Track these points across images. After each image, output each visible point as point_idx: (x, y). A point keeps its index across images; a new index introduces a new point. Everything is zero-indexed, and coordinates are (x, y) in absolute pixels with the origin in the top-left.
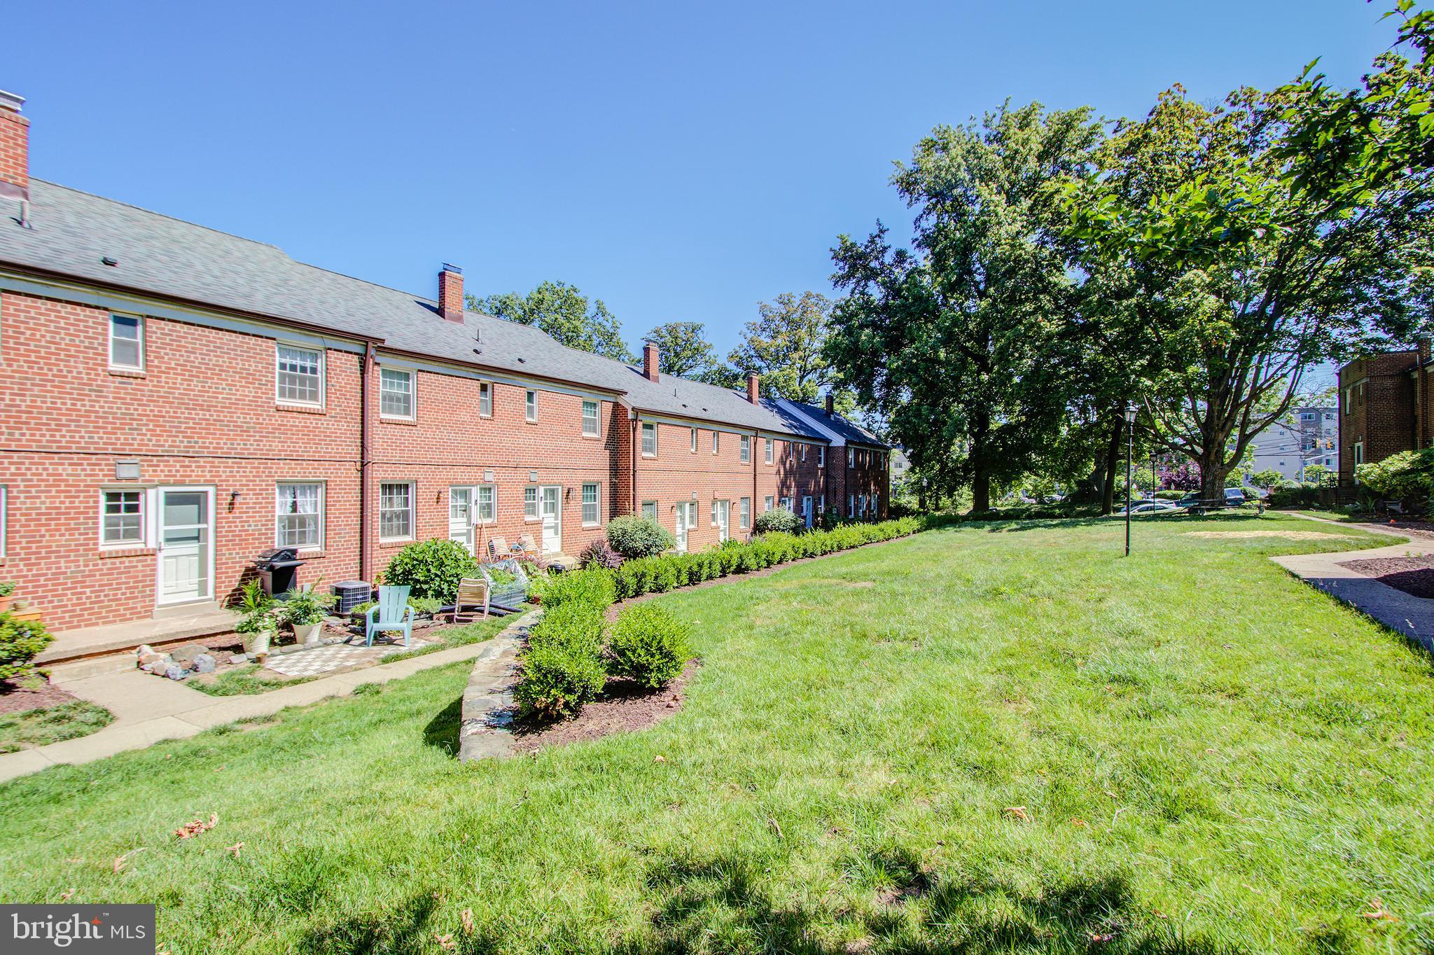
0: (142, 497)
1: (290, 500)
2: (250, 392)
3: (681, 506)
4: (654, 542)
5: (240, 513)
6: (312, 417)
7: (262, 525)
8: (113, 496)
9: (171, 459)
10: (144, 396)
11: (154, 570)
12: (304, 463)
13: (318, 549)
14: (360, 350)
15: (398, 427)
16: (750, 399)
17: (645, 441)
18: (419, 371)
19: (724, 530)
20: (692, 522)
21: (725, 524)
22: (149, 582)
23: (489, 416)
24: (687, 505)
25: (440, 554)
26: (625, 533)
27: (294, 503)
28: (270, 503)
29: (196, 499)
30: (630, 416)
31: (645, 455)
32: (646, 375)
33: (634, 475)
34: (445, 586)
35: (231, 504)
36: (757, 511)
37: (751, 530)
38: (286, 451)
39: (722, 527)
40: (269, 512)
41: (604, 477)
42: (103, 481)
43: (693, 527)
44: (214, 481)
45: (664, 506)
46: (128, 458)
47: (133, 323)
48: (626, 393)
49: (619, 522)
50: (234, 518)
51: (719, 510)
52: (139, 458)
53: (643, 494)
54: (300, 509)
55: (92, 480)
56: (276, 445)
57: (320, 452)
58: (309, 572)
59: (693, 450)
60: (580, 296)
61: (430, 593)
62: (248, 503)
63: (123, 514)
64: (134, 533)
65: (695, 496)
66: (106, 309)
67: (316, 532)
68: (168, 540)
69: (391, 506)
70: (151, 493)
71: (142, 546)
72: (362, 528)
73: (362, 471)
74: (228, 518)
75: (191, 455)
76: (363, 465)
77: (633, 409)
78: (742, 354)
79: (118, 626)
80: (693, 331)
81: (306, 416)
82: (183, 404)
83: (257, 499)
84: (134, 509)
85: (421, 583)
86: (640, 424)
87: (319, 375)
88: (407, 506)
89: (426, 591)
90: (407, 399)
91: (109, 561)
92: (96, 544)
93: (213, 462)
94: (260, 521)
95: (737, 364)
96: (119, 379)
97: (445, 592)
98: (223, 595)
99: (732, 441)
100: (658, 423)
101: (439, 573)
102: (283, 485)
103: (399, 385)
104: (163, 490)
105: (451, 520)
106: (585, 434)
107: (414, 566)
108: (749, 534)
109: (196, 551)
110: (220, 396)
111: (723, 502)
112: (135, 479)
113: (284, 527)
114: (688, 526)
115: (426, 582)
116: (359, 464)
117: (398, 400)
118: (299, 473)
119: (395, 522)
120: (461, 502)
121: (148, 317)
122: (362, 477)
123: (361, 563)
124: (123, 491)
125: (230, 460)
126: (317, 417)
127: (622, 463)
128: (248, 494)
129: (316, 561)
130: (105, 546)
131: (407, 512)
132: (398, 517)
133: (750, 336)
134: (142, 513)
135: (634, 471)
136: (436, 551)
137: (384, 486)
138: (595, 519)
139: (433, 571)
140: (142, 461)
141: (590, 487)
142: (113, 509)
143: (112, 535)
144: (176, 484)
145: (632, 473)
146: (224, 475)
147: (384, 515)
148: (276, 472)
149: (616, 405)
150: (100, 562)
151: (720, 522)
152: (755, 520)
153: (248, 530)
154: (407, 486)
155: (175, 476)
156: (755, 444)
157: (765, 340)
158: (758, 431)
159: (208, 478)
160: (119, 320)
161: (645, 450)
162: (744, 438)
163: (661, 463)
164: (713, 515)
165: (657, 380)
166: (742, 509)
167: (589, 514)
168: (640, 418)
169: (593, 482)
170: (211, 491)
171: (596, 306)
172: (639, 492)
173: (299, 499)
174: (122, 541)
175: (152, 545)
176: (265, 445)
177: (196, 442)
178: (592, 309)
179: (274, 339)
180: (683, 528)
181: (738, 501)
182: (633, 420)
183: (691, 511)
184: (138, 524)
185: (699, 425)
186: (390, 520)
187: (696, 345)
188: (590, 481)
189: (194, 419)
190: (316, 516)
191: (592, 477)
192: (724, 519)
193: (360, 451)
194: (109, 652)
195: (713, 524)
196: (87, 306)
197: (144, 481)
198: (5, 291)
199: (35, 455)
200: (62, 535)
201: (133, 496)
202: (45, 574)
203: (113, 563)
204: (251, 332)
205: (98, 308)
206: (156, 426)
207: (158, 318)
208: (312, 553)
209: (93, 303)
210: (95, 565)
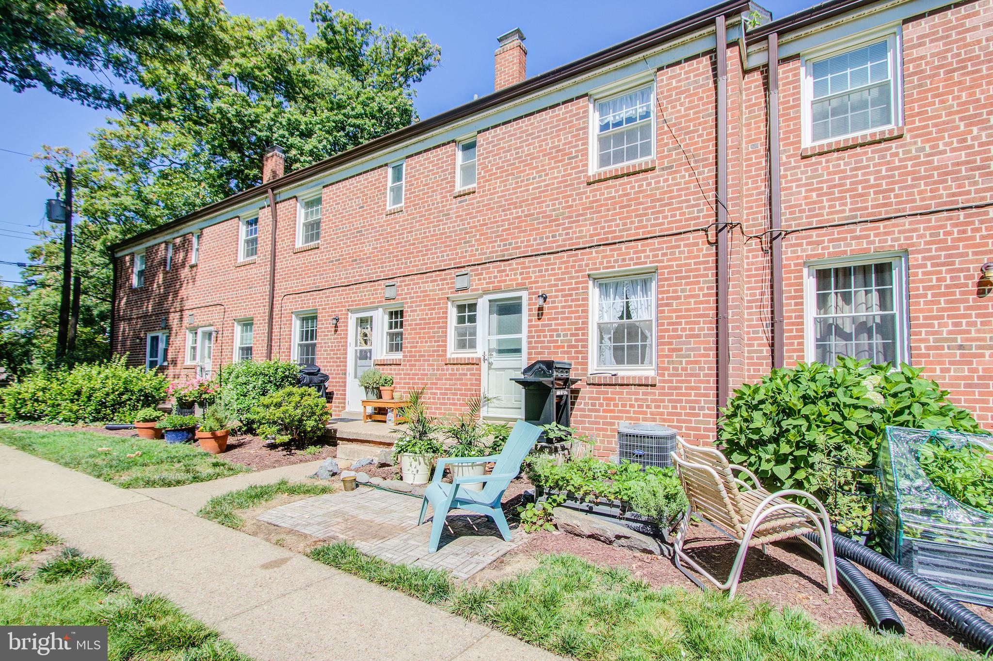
0: (477, 307)
1: (618, 302)
2: (558, 173)
5: (549, 319)
6: (633, 179)
7: (572, 335)
8: (461, 308)
9: (491, 265)
10: (473, 208)
11: (479, 380)
12: (623, 246)
13: (651, 373)
14: (709, 44)
22: (474, 392)
27: (626, 306)
28: (579, 306)
29: (513, 307)
35: (541, 309)
38: (599, 234)
40: (579, 317)
42: (447, 293)
44: (524, 284)
46: (463, 270)
47: (472, 145)
50: (543, 325)
52: (469, 269)
54: (634, 315)
55: (442, 294)
56: (587, 229)
57: (646, 226)
58: (631, 406)
62: (557, 308)
63: (467, 324)
66: (453, 141)
67: (652, 347)
70: (480, 301)
71: (474, 355)
72: (718, 342)
73: (718, 243)
74: (537, 326)
75: (506, 258)
76: (717, 234)
81: (626, 179)
82: (501, 206)
83: (566, 301)
84: (472, 319)
87: (652, 117)
88: (889, 307)
91: (450, 367)
92: (445, 351)
93: (524, 263)
94: (569, 330)
96: (459, 199)
104: (487, 298)
110: (531, 187)
112: (465, 289)
113: (609, 339)
116: (711, 231)
118: (616, 261)
121: (479, 132)
122: (717, 254)
124: (466, 303)
125: (539, 258)
126: (641, 176)
128: (557, 297)
129: (642, 390)
130: (452, 352)
131: (890, 319)
132: (868, 329)
134: (477, 323)
137: (823, 276)
140: (472, 271)
142: (461, 320)
143: (462, 345)
144: (495, 291)
146: (533, 276)
147: (829, 329)
148: (587, 265)
150: (445, 367)
153: (557, 341)
154: (887, 267)
155: (494, 283)
159: (520, 281)
160: (464, 148)
170: (525, 295)
174: (466, 350)
175: (480, 354)
176: (575, 233)
177: (510, 244)
179: (586, 95)
184: (475, 334)
189: (509, 220)
190: (651, 323)
193: (713, 212)
196: (444, 145)
197: (473, 290)
198: (407, 157)
199: (415, 277)
200: (426, 342)
201: (473, 307)
202: (417, 374)
203: (453, 369)
204: (560, 101)
205: (449, 143)
206: (481, 235)
207: (484, 130)
208: (634, 378)
209: (445, 141)
210: (443, 370)
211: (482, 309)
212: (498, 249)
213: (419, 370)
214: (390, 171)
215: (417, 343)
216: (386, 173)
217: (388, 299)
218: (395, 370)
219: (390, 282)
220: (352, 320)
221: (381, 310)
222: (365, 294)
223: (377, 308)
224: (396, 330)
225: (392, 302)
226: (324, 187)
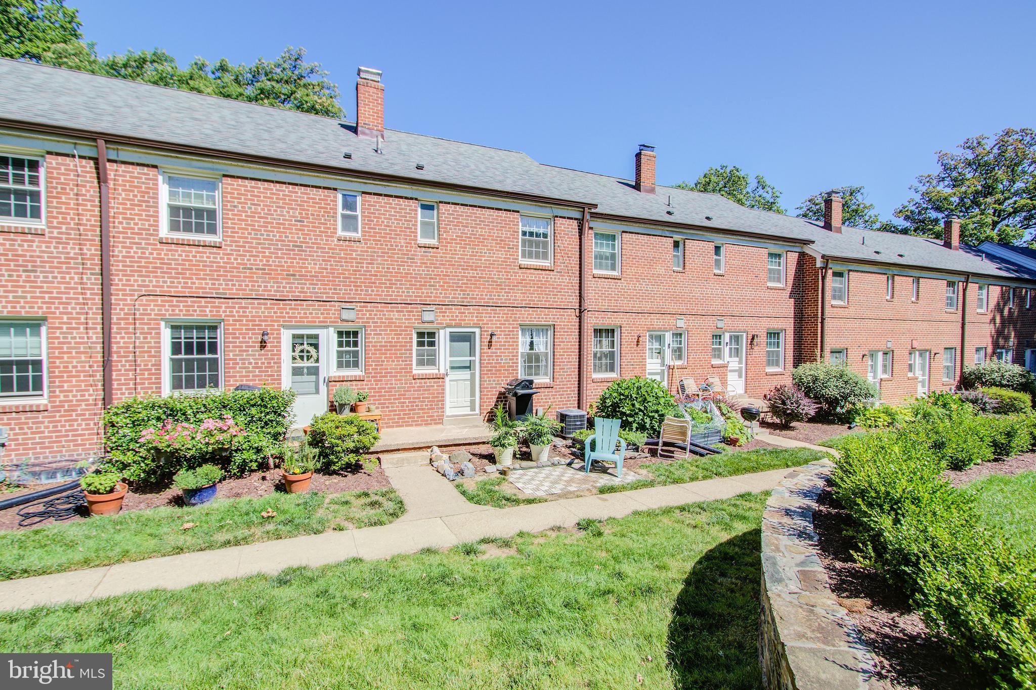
0: (437, 335)
1: (529, 340)
2: (501, 255)
3: (872, 355)
4: (852, 391)
5: (496, 349)
6: (544, 272)
7: (510, 359)
8: (421, 335)
9: (453, 307)
10: (437, 261)
11: (443, 390)
12: (538, 310)
13: (548, 381)
14: (579, 215)
15: (606, 280)
16: (948, 245)
17: (834, 290)
18: (623, 232)
19: (923, 382)
20: (885, 371)
21: (923, 375)
22: (441, 398)
23: (680, 269)
24: (880, 354)
25: (643, 391)
26: (815, 380)
27: (532, 344)
28: (514, 341)
29: (467, 338)
30: (819, 264)
31: (834, 302)
32: (828, 226)
33: (822, 323)
34: (648, 421)
35: (490, 342)
36: (966, 363)
37: (956, 383)
38: (526, 300)
39: (920, 378)
40: (514, 349)
41: (789, 325)
42: (415, 323)
43: (885, 376)
44: (479, 324)
45: (854, 354)
46: (428, 306)
47: (431, 208)
48: (813, 242)
49: (806, 369)
50: (491, 352)
51: (917, 360)
52: (435, 307)
53: (831, 342)
54: (535, 347)
55: (409, 323)
56: (519, 296)
57: (550, 302)
58: (542, 399)
59: (888, 298)
60: (741, 174)
61: (635, 425)
62: (501, 342)
63: (426, 347)
64: (432, 362)
65: (889, 345)
66: (416, 199)
67: (546, 366)
68: (452, 368)
69: (601, 348)
70: (442, 332)
71: (437, 371)
72: (579, 365)
73: (580, 317)
74: (488, 353)
75: (465, 304)
76: (580, 312)
77: (823, 257)
78: (913, 208)
79: (423, 428)
80: (851, 194)
81: (541, 272)
82: (461, 266)
83: (506, 338)
84: (432, 344)
85: (627, 416)
86: (830, 272)
87: (549, 239)
88: (613, 347)
89: (631, 423)
90: (613, 256)
91: (418, 381)
92: (411, 369)
93: (479, 310)
94: (509, 356)
95: (907, 218)
96: (423, 249)
97: (648, 426)
98: (485, 412)
99: (936, 288)
100: (850, 271)
101: (642, 408)
102: (524, 328)
103: (608, 245)
104: (449, 330)
105: (648, 361)
106: (770, 284)
107: (620, 400)
108: (953, 388)
109: (468, 377)
110: (483, 259)
111: (922, 352)
112: (432, 322)
113: (525, 362)
114: (881, 375)
115: (631, 416)
116: (577, 311)
117: (607, 258)
118: (535, 318)
119: (604, 361)
120: (656, 345)
121: (441, 202)
122: (580, 322)
123: (579, 394)
124: (426, 331)
125: (489, 308)
126: (547, 272)
127: (809, 311)
128: (501, 335)
129: (547, 390)
130: (417, 371)
131: (613, 352)
132: (606, 356)
133: (924, 189)
134: (437, 347)
135: (823, 319)
136: (639, 388)
137: (595, 330)
138: (777, 365)
139: (637, 406)
140: (436, 309)
141: (774, 335)
142: (421, 344)
143: (421, 363)
144: (456, 326)
145: (820, 320)
146: (485, 319)
147: (595, 355)
148: (519, 317)
149: (802, 255)
150: (413, 381)
151: (918, 373)
152: (962, 372)
153: (500, 363)
154: (613, 331)
155: (456, 320)
156: (964, 290)
157: (944, 189)
158: (968, 276)
159: (476, 322)
160: (424, 207)
161: (834, 297)
162: (951, 284)
163: (851, 311)
164: (910, 365)
165: (839, 231)
166: (944, 361)
167: (772, 360)
168: (830, 266)
169: (777, 329)
170: (477, 331)
171: (756, 181)
172: (827, 339)
173: (535, 339)
174: (426, 367)
175: (442, 371)
176: (511, 297)
177: (468, 295)
178: (753, 184)
179: (519, 212)
180: (874, 377)
181: (941, 351)
182: (822, 268)
183: (884, 360)
184: (435, 355)
185: (895, 271)
186: (600, 359)
187: (854, 207)
188: (774, 328)
189: (467, 277)
190: (547, 353)
191: (776, 325)
192: (923, 369)
193: (578, 301)
194: (415, 449)
195: (910, 375)
196: (406, 198)
197: (438, 324)
198: (364, 193)
199: (379, 305)
200: (393, 361)
201: (432, 335)
202: (384, 388)
203: (421, 383)
204: (503, 208)
205: (412, 199)
206: (444, 283)
207: (445, 203)
208: (544, 384)
209: (409, 196)
210: (411, 383)
211: (443, 337)
212: (458, 296)
213: (387, 384)
214: (340, 197)
215: (383, 361)
216: (335, 197)
217: (343, 321)
218: (356, 385)
219: (348, 306)
220: (286, 337)
221: (331, 330)
222: (314, 312)
223: (327, 327)
224: (348, 349)
225: (350, 324)
226: (225, 176)
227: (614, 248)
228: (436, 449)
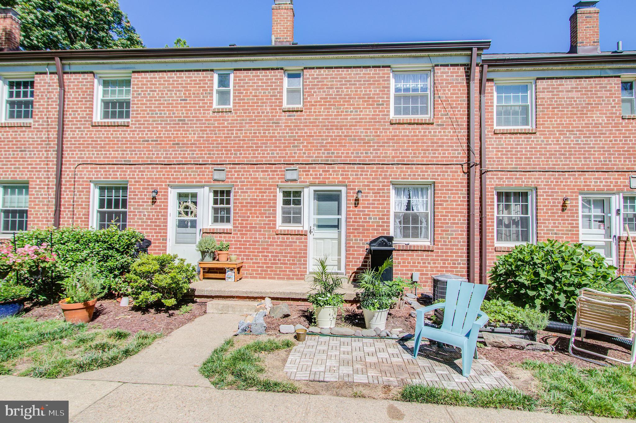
0: (302, 194)
1: (405, 200)
2: (370, 112)
5: (363, 207)
6: (420, 127)
7: (380, 219)
8: (286, 194)
9: (317, 166)
10: (301, 123)
11: (306, 246)
12: (414, 167)
13: (429, 244)
14: (464, 61)
15: (514, 136)
18: (538, 79)
22: (302, 254)
23: (633, 115)
25: (556, 257)
27: (409, 202)
28: (385, 200)
29: (334, 197)
34: (562, 298)
35: (357, 200)
38: (398, 157)
40: (385, 208)
42: (278, 182)
44: (345, 182)
46: (292, 166)
47: (297, 76)
50: (358, 211)
52: (298, 166)
54: (413, 208)
55: (272, 182)
56: (390, 153)
57: (428, 157)
58: (419, 263)
61: (538, 302)
62: (369, 200)
63: (292, 206)
64: (298, 220)
66: (282, 69)
67: (427, 228)
68: (319, 226)
69: (509, 213)
70: (306, 190)
71: (301, 229)
72: (469, 227)
73: (468, 173)
74: (354, 211)
75: (329, 162)
76: (469, 168)
81: (416, 126)
82: (325, 126)
83: (375, 197)
84: (298, 202)
85: (527, 288)
87: (428, 92)
88: (527, 213)
89: (533, 298)
90: (525, 109)
91: (280, 236)
92: (275, 224)
93: (344, 168)
94: (378, 215)
96: (288, 114)
97: (562, 305)
98: (351, 272)
101: (552, 279)
102: (400, 188)
103: (516, 99)
104: (313, 188)
105: (581, 230)
107: (517, 266)
109: (336, 236)
110: (349, 117)
112: (295, 180)
113: (400, 222)
115: (534, 288)
116: (465, 166)
117: (515, 113)
118: (410, 175)
119: (513, 229)
121: (305, 68)
122: (469, 179)
123: (468, 260)
124: (292, 190)
125: (356, 166)
126: (425, 126)
128: (369, 193)
129: (425, 253)
130: (280, 226)
131: (527, 219)
132: (516, 223)
134: (302, 206)
136: (548, 253)
137: (499, 194)
139: (543, 274)
140: (300, 168)
142: (286, 202)
143: (286, 220)
144: (320, 184)
146: (351, 177)
147: (500, 222)
148: (390, 175)
150: (276, 236)
153: (369, 222)
154: (525, 195)
155: (319, 178)
159: (341, 179)
160: (290, 76)
170: (343, 189)
173: (414, 200)
174: (292, 224)
175: (306, 228)
176: (382, 153)
177: (333, 153)
179: (389, 67)
184: (300, 214)
186: (508, 226)
189: (332, 136)
190: (427, 215)
193: (466, 155)
196: (273, 69)
197: (301, 182)
198: (235, 70)
199: (246, 166)
200: (257, 217)
201: (298, 194)
202: (249, 241)
203: (284, 239)
204: (371, 65)
205: (277, 69)
206: (308, 143)
207: (310, 68)
208: (421, 246)
209: (275, 67)
210: (274, 238)
211: (308, 196)
212: (323, 155)
213: (251, 238)
214: (216, 77)
215: (249, 217)
216: (212, 77)
217: (215, 180)
218: (225, 237)
219: (219, 167)
220: (172, 195)
221: (207, 189)
222: (192, 173)
223: (203, 187)
224: (222, 206)
225: (221, 183)
226: (134, 72)
227: (525, 99)
228: (268, 300)
